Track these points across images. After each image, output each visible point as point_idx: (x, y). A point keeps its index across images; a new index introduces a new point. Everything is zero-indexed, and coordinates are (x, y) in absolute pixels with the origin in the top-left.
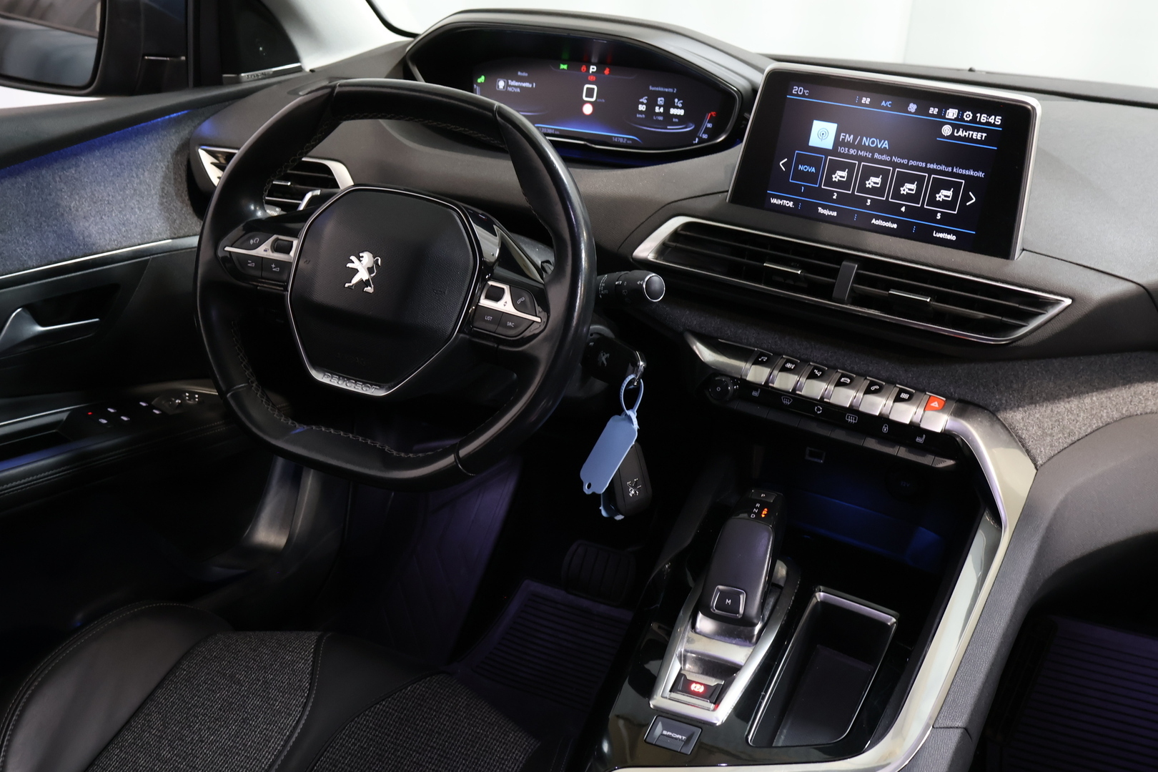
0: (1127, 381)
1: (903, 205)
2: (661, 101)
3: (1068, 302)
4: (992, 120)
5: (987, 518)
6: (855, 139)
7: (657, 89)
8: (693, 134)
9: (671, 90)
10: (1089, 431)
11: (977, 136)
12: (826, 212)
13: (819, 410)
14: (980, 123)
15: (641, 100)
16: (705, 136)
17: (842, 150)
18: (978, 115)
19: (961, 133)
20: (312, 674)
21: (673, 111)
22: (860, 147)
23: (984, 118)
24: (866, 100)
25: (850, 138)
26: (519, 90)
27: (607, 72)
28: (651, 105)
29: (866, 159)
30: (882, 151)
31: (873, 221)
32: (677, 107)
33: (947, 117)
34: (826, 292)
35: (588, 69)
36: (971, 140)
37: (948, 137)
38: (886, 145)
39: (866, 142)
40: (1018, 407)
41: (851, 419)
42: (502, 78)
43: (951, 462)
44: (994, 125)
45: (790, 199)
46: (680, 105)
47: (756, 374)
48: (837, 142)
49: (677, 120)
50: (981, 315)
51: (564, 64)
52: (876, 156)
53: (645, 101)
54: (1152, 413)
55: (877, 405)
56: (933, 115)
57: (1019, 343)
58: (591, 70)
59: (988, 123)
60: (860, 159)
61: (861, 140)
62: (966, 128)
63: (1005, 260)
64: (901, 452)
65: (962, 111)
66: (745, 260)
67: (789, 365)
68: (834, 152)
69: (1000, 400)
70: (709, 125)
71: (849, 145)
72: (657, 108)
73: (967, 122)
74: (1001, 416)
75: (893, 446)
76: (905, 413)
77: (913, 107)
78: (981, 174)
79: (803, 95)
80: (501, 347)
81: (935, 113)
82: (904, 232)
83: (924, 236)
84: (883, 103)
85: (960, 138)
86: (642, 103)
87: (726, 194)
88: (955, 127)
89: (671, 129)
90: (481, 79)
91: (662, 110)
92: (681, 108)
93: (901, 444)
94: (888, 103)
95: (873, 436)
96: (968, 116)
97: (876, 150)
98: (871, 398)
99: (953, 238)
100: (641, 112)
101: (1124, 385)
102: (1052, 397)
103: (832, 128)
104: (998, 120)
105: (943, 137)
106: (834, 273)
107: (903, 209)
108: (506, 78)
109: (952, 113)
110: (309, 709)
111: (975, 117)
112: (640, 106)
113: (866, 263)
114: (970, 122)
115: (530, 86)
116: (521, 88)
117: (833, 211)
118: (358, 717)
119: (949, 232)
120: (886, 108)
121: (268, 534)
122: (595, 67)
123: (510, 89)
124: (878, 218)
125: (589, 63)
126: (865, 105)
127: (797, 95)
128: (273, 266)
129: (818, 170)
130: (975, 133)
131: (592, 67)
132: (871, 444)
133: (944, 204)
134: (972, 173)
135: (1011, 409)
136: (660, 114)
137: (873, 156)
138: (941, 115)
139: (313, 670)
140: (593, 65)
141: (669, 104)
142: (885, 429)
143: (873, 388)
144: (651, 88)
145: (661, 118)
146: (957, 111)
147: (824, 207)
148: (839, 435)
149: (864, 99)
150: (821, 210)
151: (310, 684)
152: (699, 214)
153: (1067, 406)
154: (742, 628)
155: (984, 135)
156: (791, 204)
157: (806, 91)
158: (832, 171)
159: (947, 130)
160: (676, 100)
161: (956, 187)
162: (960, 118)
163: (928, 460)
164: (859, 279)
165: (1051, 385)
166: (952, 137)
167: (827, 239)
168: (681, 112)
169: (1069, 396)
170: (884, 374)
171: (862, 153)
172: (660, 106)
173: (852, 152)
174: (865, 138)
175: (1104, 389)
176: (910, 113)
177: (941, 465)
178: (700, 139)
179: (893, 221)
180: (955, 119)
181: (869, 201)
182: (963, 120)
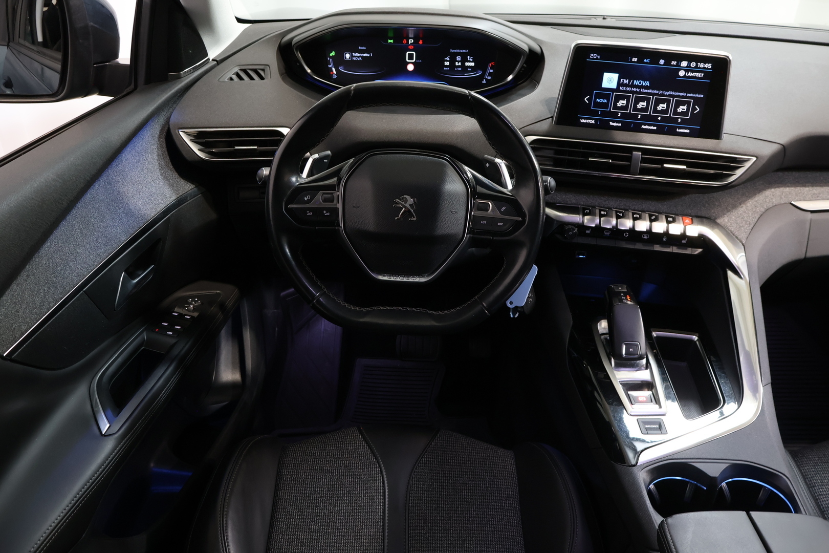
1: (659, 116)
2: (459, 58)
3: (755, 159)
4: (706, 66)
5: (730, 274)
6: (629, 82)
7: (455, 51)
8: (482, 77)
9: (464, 51)
10: (756, 220)
11: (698, 75)
12: (615, 124)
13: (626, 235)
14: (700, 68)
15: (446, 59)
16: (489, 78)
17: (622, 88)
18: (699, 64)
19: (690, 74)
20: (373, 452)
21: (467, 64)
22: (633, 86)
23: (701, 65)
24: (635, 59)
25: (626, 81)
26: (361, 59)
27: (421, 42)
28: (453, 61)
29: (636, 92)
30: (646, 87)
31: (643, 127)
32: (470, 62)
33: (681, 66)
34: (626, 170)
35: (408, 42)
36: (696, 78)
37: (683, 77)
38: (648, 83)
39: (636, 82)
40: (724, 214)
41: (645, 237)
42: (348, 51)
43: (700, 250)
44: (708, 69)
45: (592, 119)
46: (471, 60)
47: (590, 221)
48: (619, 84)
49: (470, 69)
50: (712, 172)
51: (391, 39)
52: (638, 90)
53: (448, 59)
54: (776, 205)
55: (659, 227)
56: (674, 65)
57: (731, 185)
58: (410, 42)
59: (704, 68)
60: (633, 93)
61: (633, 82)
62: (693, 71)
63: (717, 140)
64: (675, 250)
65: (690, 62)
66: (567, 157)
67: (602, 213)
68: (617, 90)
69: (714, 212)
70: (491, 71)
71: (626, 85)
72: (457, 63)
73: (693, 68)
74: (719, 221)
75: (669, 247)
76: (676, 229)
77: (662, 62)
78: (702, 96)
79: (597, 59)
80: (494, 238)
81: (675, 64)
82: (660, 131)
83: (672, 132)
84: (645, 60)
85: (689, 77)
86: (447, 61)
87: (551, 119)
88: (686, 71)
89: (467, 75)
90: (333, 54)
91: (460, 64)
92: (472, 62)
93: (673, 245)
94: (648, 60)
95: (657, 244)
96: (693, 64)
97: (642, 87)
98: (655, 224)
99: (688, 131)
100: (447, 66)
102: (735, 207)
103: (615, 76)
104: (709, 66)
105: (680, 77)
106: (629, 159)
107: (659, 118)
108: (351, 51)
109: (684, 64)
111: (697, 65)
112: (445, 62)
113: (645, 151)
114: (694, 68)
115: (369, 55)
116: (362, 57)
117: (619, 123)
119: (685, 128)
120: (647, 63)
122: (412, 40)
123: (354, 59)
124: (645, 125)
125: (408, 38)
126: (634, 62)
127: (593, 59)
128: (325, 212)
129: (608, 101)
130: (697, 74)
131: (410, 40)
132: (657, 248)
133: (682, 113)
134: (697, 95)
135: (722, 217)
136: (459, 66)
137: (640, 90)
138: (678, 65)
139: (371, 450)
140: (411, 38)
141: (464, 60)
142: (665, 239)
143: (653, 218)
144: (451, 51)
145: (460, 69)
146: (687, 62)
147: (613, 122)
148: (639, 246)
149: (634, 59)
150: (611, 123)
151: (376, 459)
152: (541, 134)
153: (742, 209)
155: (703, 74)
156: (593, 122)
157: (598, 56)
158: (617, 101)
159: (682, 73)
160: (469, 57)
161: (688, 103)
162: (689, 66)
163: (689, 251)
164: (644, 160)
165: (731, 200)
166: (685, 77)
167: (621, 140)
168: (473, 64)
169: (740, 205)
170: (653, 209)
171: (635, 89)
172: (459, 62)
173: (628, 89)
174: (635, 81)
175: (752, 197)
176: (661, 65)
177: (696, 253)
178: (487, 80)
179: (654, 126)
180: (686, 67)
181: (640, 116)
182: (690, 67)
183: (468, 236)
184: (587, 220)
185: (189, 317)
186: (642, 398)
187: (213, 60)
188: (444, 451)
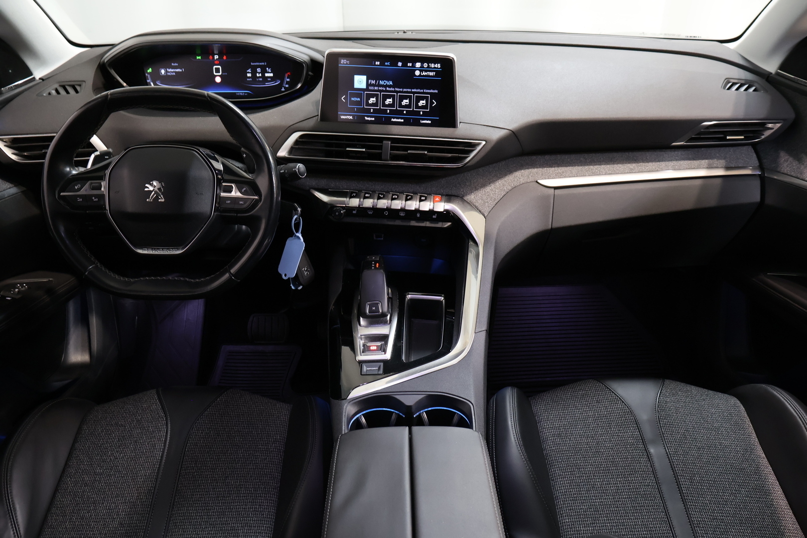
0: (510, 172)
1: (404, 110)
2: (259, 70)
3: (484, 143)
4: (436, 66)
5: (471, 243)
6: (376, 82)
7: (255, 64)
8: (281, 85)
9: (263, 64)
10: (501, 197)
11: (431, 74)
12: (369, 119)
13: (386, 213)
14: (431, 68)
15: (248, 71)
16: (287, 86)
17: (371, 88)
18: (430, 64)
19: (424, 74)
20: (163, 408)
21: (267, 75)
22: (379, 85)
23: (432, 65)
24: (378, 63)
25: (373, 82)
26: (174, 74)
27: (225, 58)
28: (254, 73)
29: (383, 91)
30: (390, 86)
31: (392, 120)
32: (269, 72)
33: (416, 67)
34: (379, 157)
35: (214, 58)
36: (429, 76)
37: (418, 76)
38: (391, 83)
39: (381, 83)
40: (471, 193)
41: (402, 214)
42: (163, 68)
43: (449, 224)
44: (438, 68)
45: (350, 115)
46: (270, 71)
48: (368, 85)
49: (270, 79)
50: (450, 155)
51: (199, 56)
52: (388, 89)
53: (250, 71)
54: (523, 184)
55: (413, 205)
56: (410, 67)
57: (468, 164)
58: (215, 58)
59: (435, 68)
60: (381, 91)
61: (379, 82)
62: (426, 71)
63: (454, 128)
64: (428, 224)
65: (422, 63)
66: (334, 149)
67: (367, 195)
68: (367, 89)
69: (463, 191)
70: (288, 80)
71: (374, 85)
72: (258, 74)
74: (465, 198)
75: (423, 222)
76: (426, 206)
77: (400, 64)
78: (436, 91)
79: (347, 64)
80: (238, 215)
81: (411, 65)
82: (407, 123)
83: (417, 123)
84: (386, 64)
85: (424, 76)
86: (249, 73)
87: (317, 117)
88: (421, 71)
89: (268, 84)
90: (150, 70)
91: (260, 75)
92: (271, 73)
93: (427, 220)
94: (388, 63)
95: (413, 220)
96: (425, 65)
97: (386, 86)
98: (409, 202)
99: (430, 122)
100: (249, 77)
101: (510, 174)
102: (484, 185)
103: (364, 78)
104: (439, 65)
105: (416, 76)
106: (380, 148)
107: (405, 112)
108: (165, 68)
109: (418, 65)
110: (169, 425)
111: (428, 65)
112: (248, 74)
113: (394, 140)
114: (427, 68)
115: (181, 71)
116: (175, 72)
117: (373, 118)
118: (198, 420)
119: (427, 120)
120: (388, 66)
121: (77, 356)
123: (169, 74)
124: (394, 118)
125: (213, 55)
126: (377, 65)
127: (344, 64)
128: (93, 198)
129: (361, 99)
130: (430, 73)
131: (215, 56)
132: (413, 223)
133: (423, 107)
134: (432, 91)
135: (469, 194)
136: (260, 77)
137: (386, 89)
138: (413, 66)
139: (162, 406)
140: (216, 55)
141: (264, 72)
142: (418, 215)
143: (408, 198)
144: (252, 64)
145: (261, 79)
146: (420, 63)
147: (368, 117)
148: (398, 223)
150: (366, 118)
151: (164, 413)
152: (307, 129)
153: (490, 188)
154: (382, 319)
155: (434, 73)
156: (351, 117)
157: (348, 62)
158: (368, 99)
159: (417, 73)
160: (267, 69)
161: (426, 98)
162: (422, 67)
163: (439, 225)
164: (392, 148)
165: (481, 180)
166: (420, 75)
167: (373, 132)
168: (271, 75)
169: (490, 184)
170: (411, 190)
171: (381, 88)
172: (259, 73)
173: (376, 88)
175: (502, 177)
176: (399, 67)
177: (446, 226)
178: (285, 88)
179: (401, 118)
180: (420, 67)
181: (388, 110)
182: (424, 67)
183: (216, 213)
184: (355, 202)
185: (9, 299)
186: (373, 347)
187: (40, 79)
188: (227, 405)
